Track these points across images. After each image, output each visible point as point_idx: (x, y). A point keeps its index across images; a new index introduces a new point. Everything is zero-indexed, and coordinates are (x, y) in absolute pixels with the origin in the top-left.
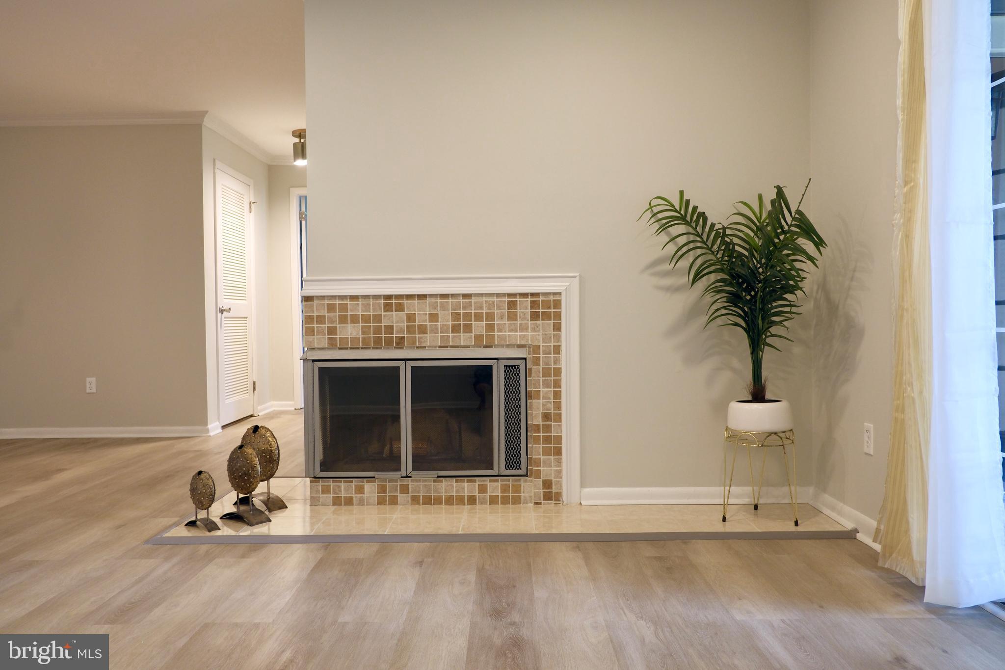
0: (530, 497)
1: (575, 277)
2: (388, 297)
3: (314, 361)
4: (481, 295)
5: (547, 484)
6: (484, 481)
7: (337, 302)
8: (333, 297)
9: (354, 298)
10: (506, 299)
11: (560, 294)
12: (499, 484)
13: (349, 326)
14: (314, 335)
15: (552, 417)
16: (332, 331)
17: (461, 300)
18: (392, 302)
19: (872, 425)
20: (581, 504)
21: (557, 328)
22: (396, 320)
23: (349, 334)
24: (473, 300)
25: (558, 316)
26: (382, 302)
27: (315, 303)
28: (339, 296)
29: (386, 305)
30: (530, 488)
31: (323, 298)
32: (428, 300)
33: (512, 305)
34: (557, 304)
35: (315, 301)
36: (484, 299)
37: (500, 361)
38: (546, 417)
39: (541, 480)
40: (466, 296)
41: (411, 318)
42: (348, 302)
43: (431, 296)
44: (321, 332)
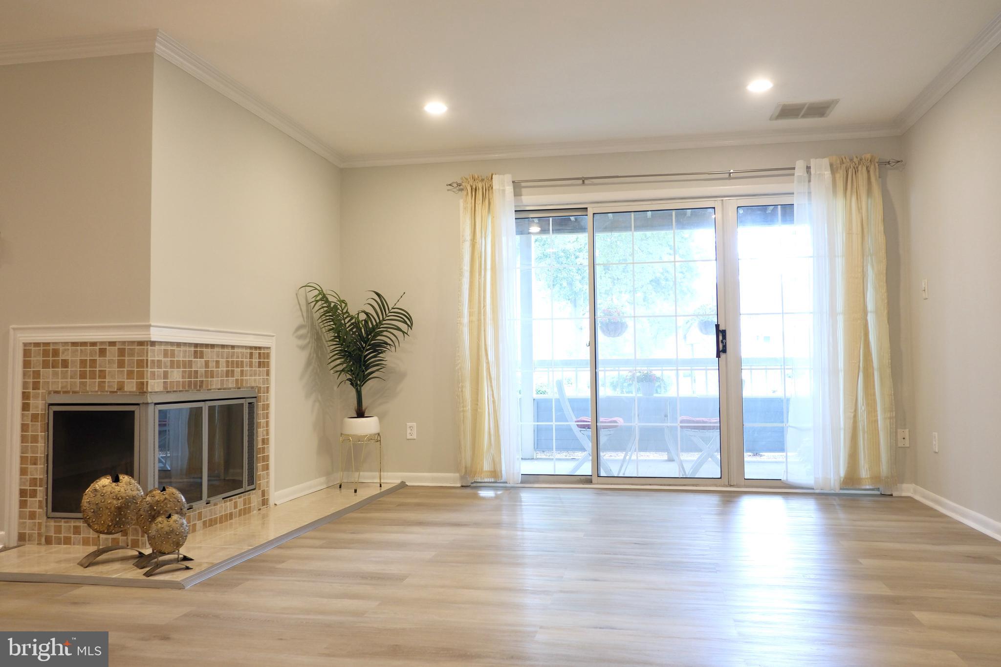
0: (255, 505)
1: (273, 336)
2: (196, 345)
3: (156, 404)
4: (238, 347)
5: (263, 495)
6: (235, 499)
7: (169, 348)
8: (167, 343)
9: (179, 344)
10: (249, 351)
11: (269, 348)
12: (242, 499)
13: (175, 370)
14: (155, 379)
15: (265, 441)
16: (166, 374)
17: (230, 350)
18: (199, 349)
19: (415, 424)
20: (275, 505)
21: (268, 374)
22: (199, 365)
23: (175, 378)
24: (236, 350)
25: (268, 366)
26: (193, 349)
27: (157, 348)
28: (171, 342)
29: (195, 352)
30: (255, 498)
31: (161, 343)
32: (216, 350)
33: (251, 354)
34: (268, 356)
35: (156, 346)
36: (240, 350)
37: (247, 399)
38: (263, 440)
39: (261, 491)
40: (233, 347)
41: (207, 364)
42: (175, 348)
43: (218, 346)
44: (159, 377)
